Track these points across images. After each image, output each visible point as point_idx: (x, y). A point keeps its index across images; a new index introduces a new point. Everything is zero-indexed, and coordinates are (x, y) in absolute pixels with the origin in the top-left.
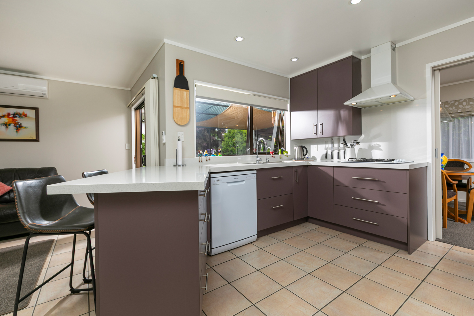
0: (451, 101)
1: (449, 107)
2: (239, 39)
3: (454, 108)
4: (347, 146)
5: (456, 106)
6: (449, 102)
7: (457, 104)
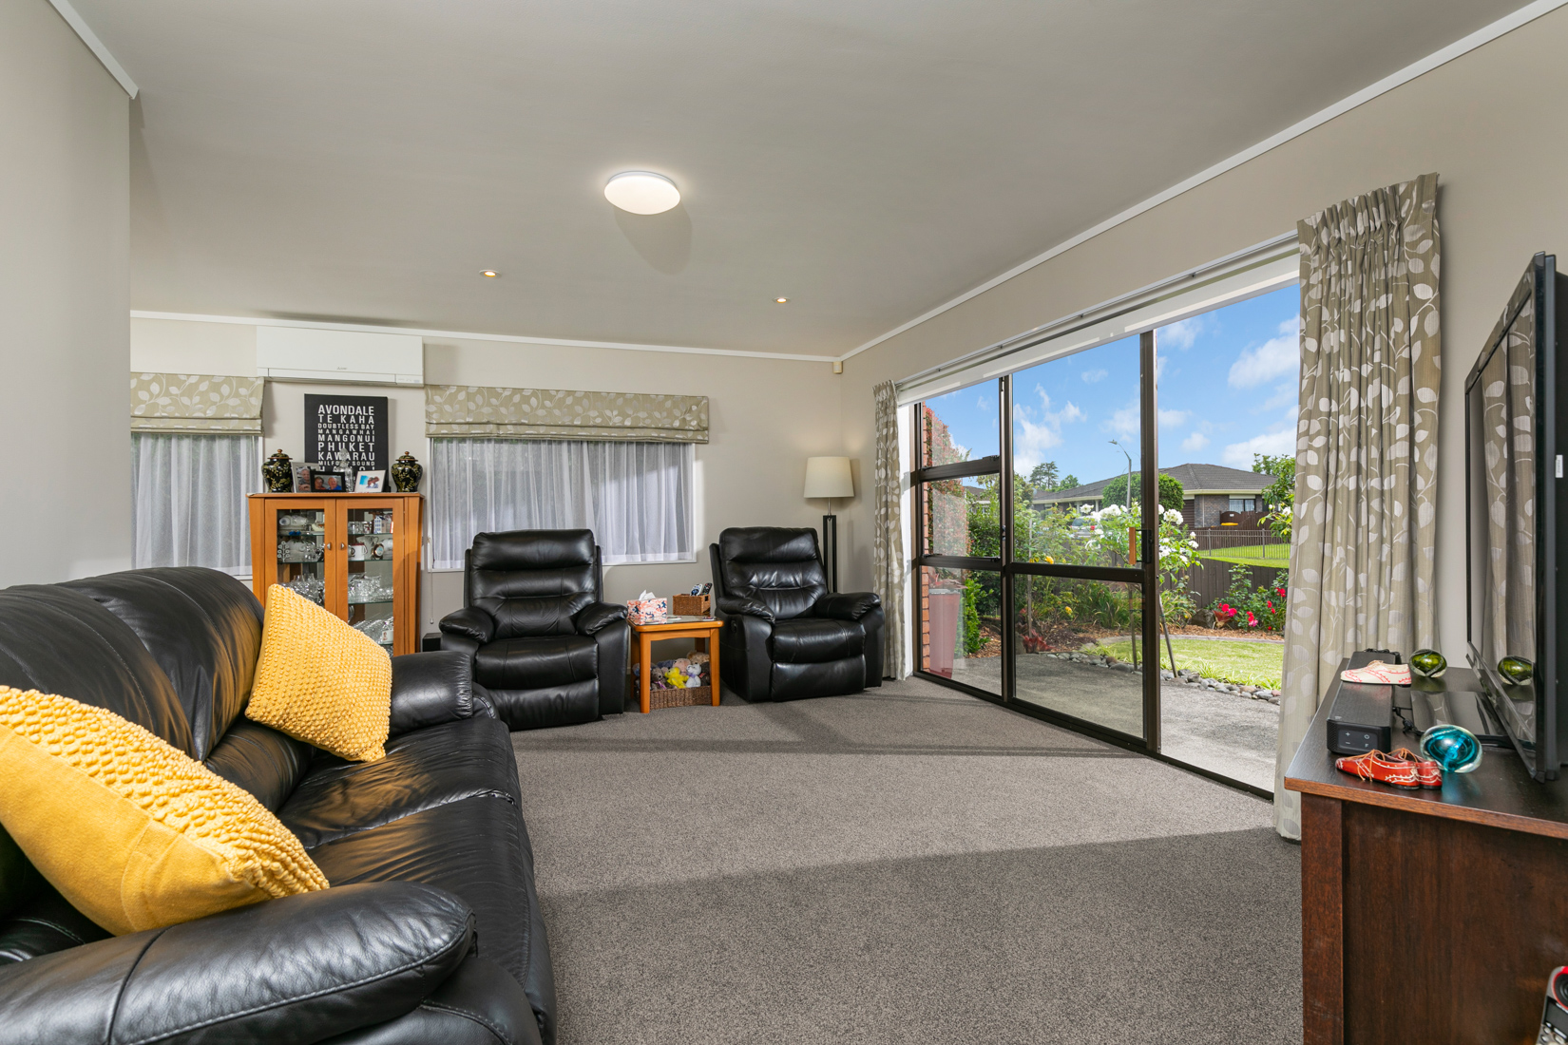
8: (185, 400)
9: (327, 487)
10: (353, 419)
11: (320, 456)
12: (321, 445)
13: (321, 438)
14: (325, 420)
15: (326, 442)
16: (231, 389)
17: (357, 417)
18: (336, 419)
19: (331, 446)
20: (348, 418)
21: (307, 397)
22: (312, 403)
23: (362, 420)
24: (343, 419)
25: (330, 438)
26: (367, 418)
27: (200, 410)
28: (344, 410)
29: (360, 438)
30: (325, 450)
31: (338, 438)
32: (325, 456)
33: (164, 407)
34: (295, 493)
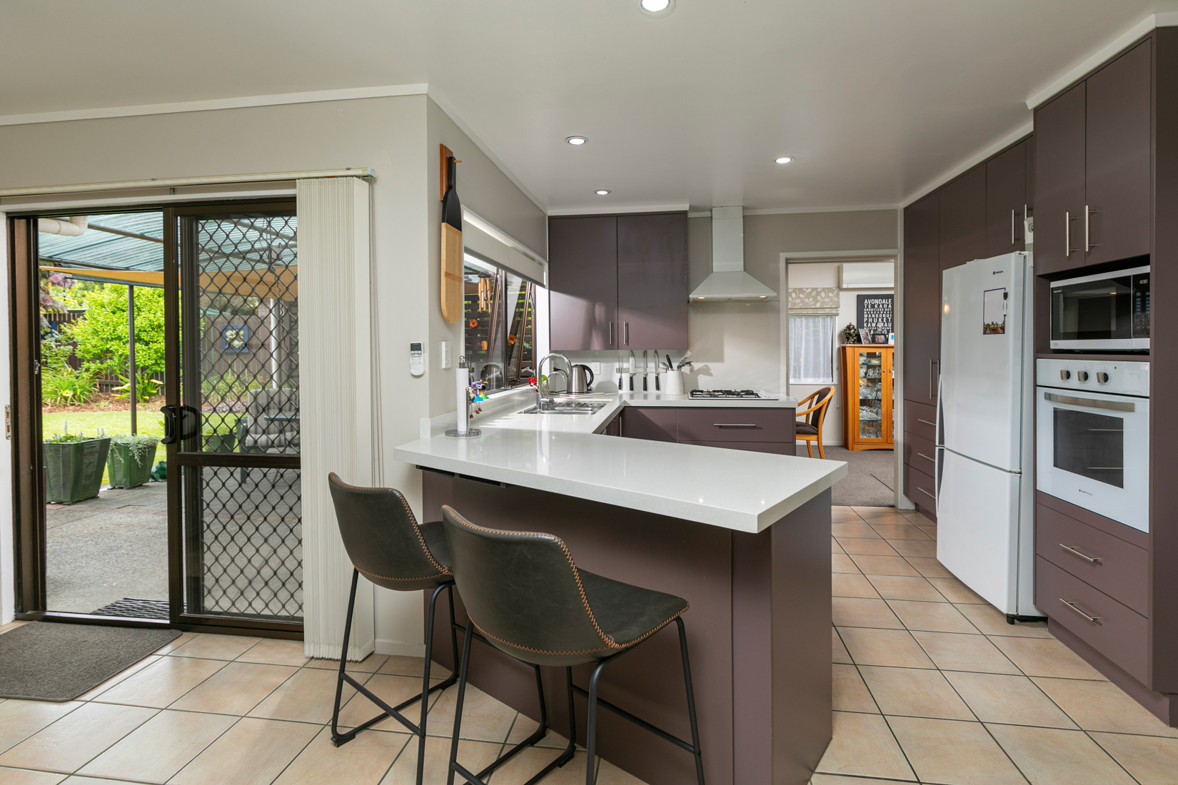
0: (807, 289)
1: (805, 298)
2: (577, 142)
3: (811, 299)
4: (671, 367)
5: (813, 297)
6: (805, 290)
7: (814, 293)
8: (807, 300)
9: (880, 341)
10: (881, 306)
11: (865, 325)
12: (865, 320)
13: (866, 316)
14: (868, 307)
15: (868, 318)
16: (826, 294)
17: (883, 305)
18: (873, 306)
19: (870, 320)
20: (879, 305)
21: (858, 296)
22: (861, 299)
23: (885, 306)
24: (876, 306)
25: (870, 316)
26: (888, 305)
27: (813, 305)
28: (877, 301)
29: (884, 316)
30: (867, 322)
31: (873, 316)
32: (867, 325)
33: (798, 304)
34: (863, 345)
